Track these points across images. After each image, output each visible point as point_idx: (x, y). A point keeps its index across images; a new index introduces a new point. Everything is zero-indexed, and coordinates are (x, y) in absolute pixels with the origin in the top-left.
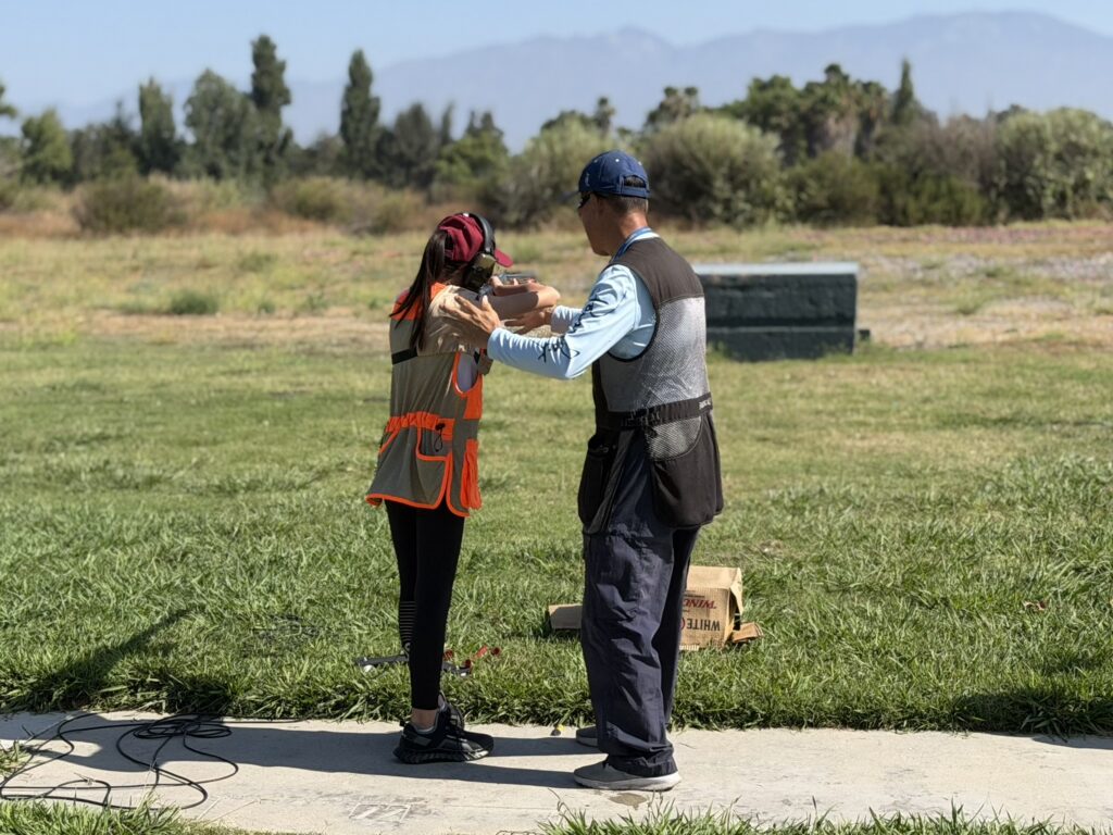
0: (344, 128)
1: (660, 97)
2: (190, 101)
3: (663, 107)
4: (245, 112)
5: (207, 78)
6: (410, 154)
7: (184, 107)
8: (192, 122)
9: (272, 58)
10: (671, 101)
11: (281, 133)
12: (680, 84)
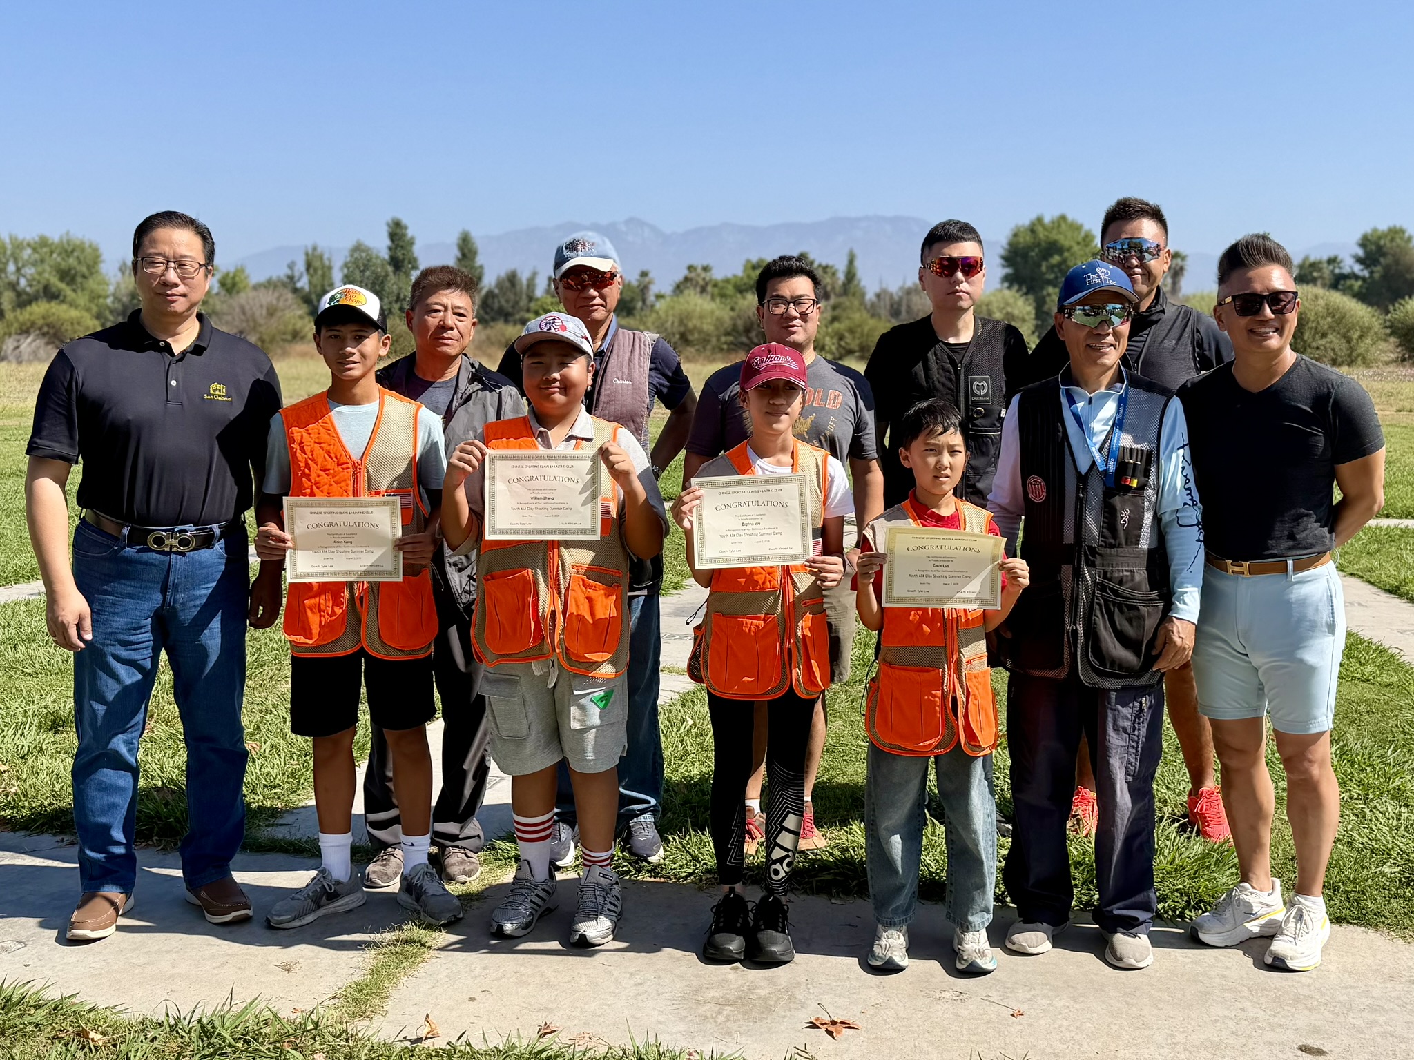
1: (685, 272)
2: (346, 265)
3: (686, 279)
5: (358, 248)
6: (507, 307)
7: (341, 269)
9: (404, 235)
10: (692, 275)
12: (699, 262)
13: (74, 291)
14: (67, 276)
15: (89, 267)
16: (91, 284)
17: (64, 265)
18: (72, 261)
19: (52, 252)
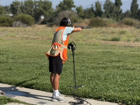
0: (131, 9)
4: (114, 7)
5: (107, 1)
7: (103, 6)
8: (104, 8)
11: (120, 10)
13: (46, 12)
14: (45, 8)
15: (49, 6)
16: (50, 10)
17: (44, 6)
18: (46, 5)
19: (42, 3)
